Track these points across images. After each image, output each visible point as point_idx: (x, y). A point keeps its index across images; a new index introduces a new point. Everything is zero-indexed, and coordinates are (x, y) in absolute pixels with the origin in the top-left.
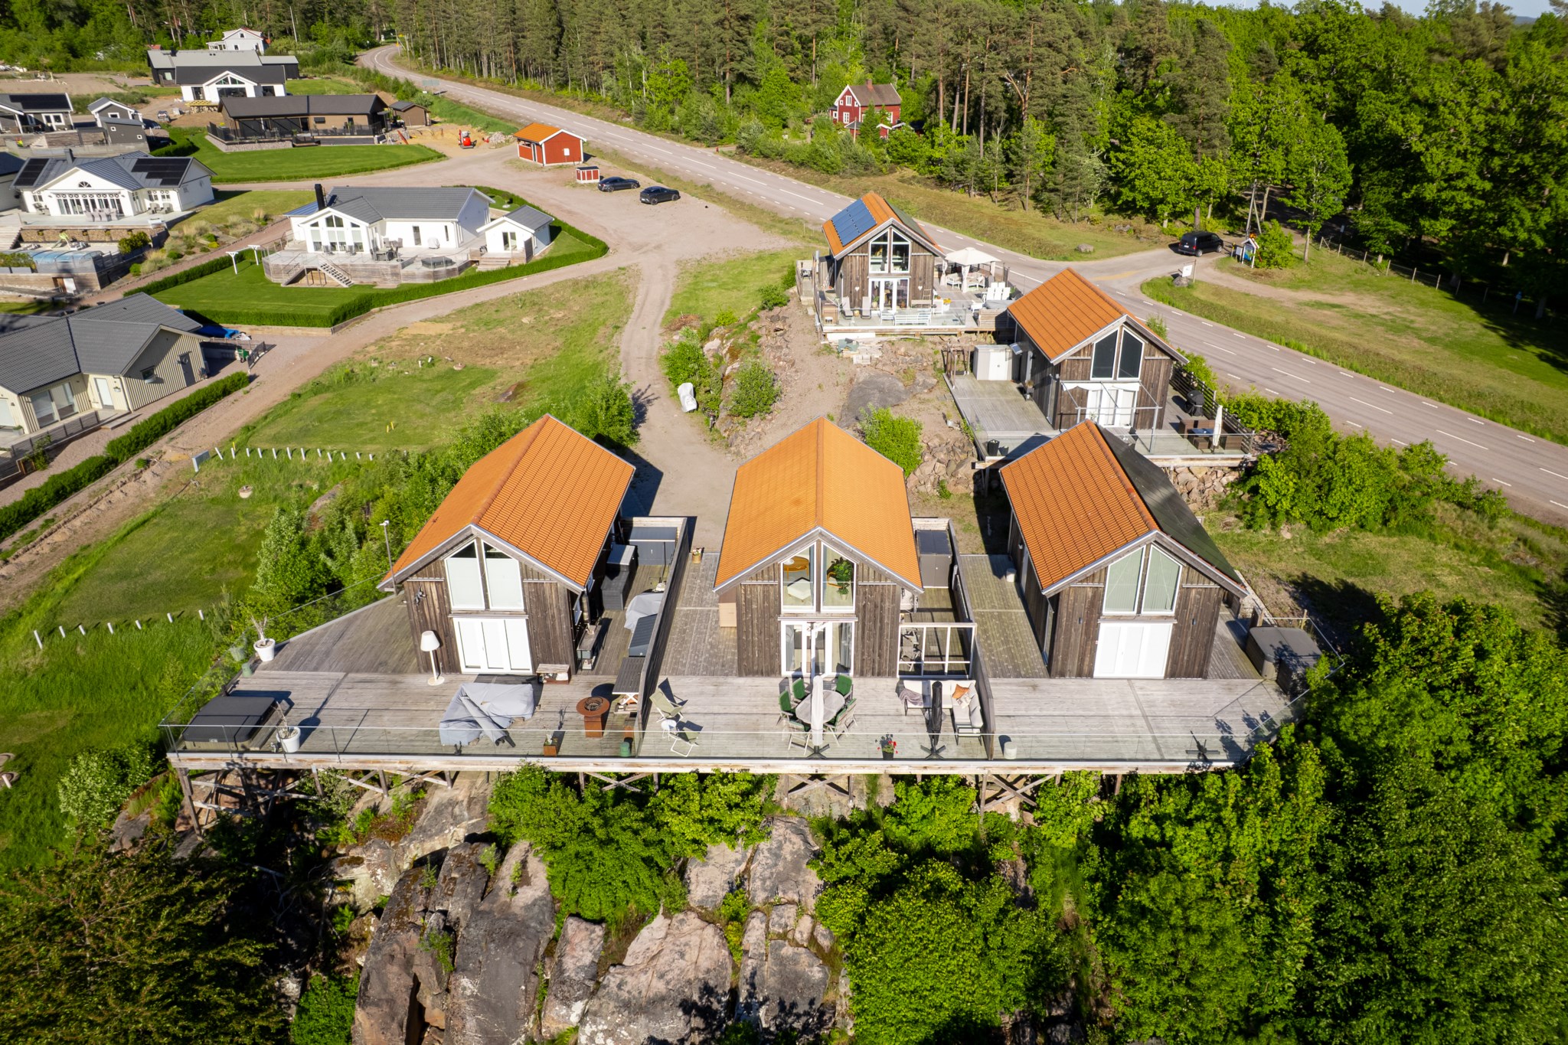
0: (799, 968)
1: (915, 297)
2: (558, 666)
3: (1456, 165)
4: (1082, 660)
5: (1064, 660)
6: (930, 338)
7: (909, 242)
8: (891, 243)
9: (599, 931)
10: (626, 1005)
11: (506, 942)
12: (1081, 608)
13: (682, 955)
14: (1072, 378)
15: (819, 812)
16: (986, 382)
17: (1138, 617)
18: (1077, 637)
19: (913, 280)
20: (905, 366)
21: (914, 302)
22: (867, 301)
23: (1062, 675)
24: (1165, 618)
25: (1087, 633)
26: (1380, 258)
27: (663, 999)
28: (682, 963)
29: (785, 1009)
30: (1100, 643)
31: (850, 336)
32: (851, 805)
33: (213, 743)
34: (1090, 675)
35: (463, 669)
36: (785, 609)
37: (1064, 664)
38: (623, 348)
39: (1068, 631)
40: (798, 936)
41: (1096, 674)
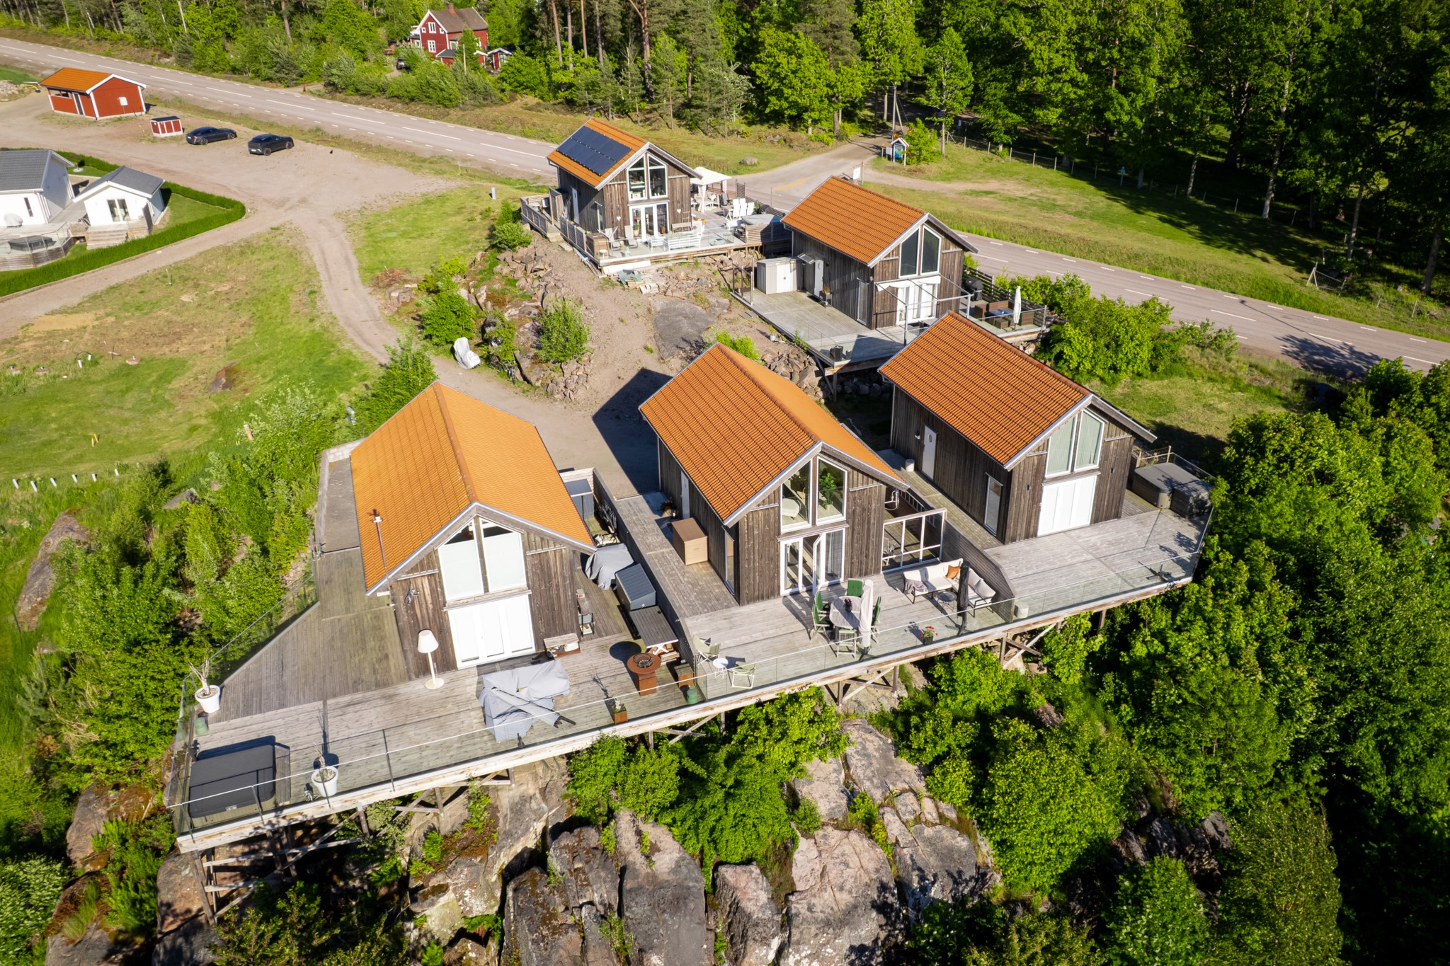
0: (946, 843)
1: (675, 221)
2: (565, 637)
3: (1058, 61)
4: (1029, 523)
5: (1016, 526)
6: (703, 260)
7: (664, 166)
8: (647, 169)
9: (754, 869)
10: (828, 923)
11: (678, 909)
12: (1029, 478)
13: (847, 865)
14: (884, 279)
15: (873, 709)
16: (776, 295)
17: (1073, 475)
18: (1025, 504)
19: (672, 203)
20: (693, 290)
21: (675, 226)
22: (629, 231)
23: (1013, 540)
24: (1094, 470)
25: (1033, 498)
26: (1001, 147)
27: (855, 907)
28: (849, 872)
29: (957, 879)
30: (1043, 505)
31: (628, 267)
32: (895, 695)
33: (232, 811)
34: (1035, 535)
35: (460, 665)
36: (784, 529)
37: (1015, 530)
38: (336, 312)
39: (1019, 499)
40: (929, 817)
41: (1040, 533)
